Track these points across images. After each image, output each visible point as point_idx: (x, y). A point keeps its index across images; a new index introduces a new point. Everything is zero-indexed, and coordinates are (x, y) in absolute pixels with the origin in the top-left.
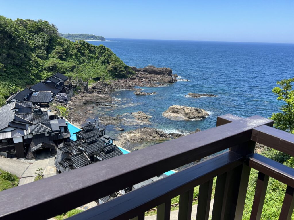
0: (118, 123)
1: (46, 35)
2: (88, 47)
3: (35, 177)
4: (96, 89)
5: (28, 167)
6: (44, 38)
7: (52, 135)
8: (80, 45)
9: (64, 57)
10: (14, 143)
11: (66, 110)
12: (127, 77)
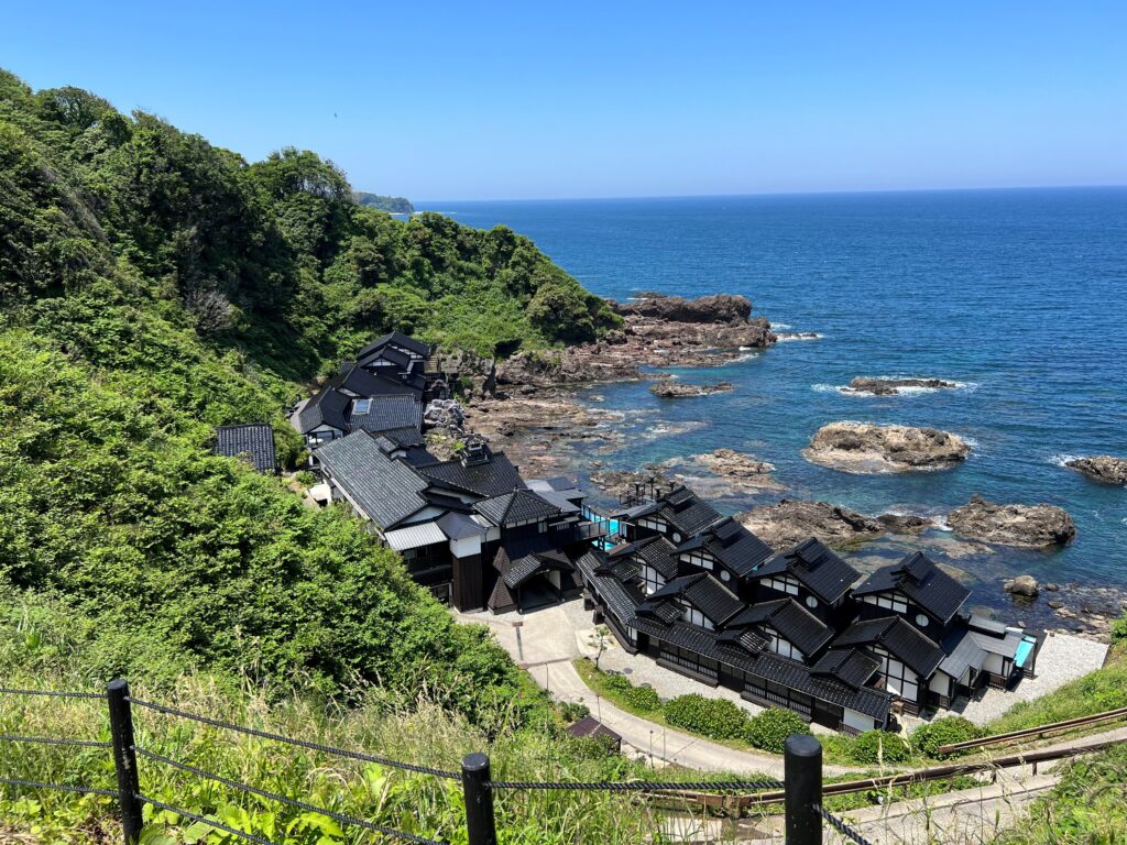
1: (316, 202)
2: (454, 237)
3: (569, 662)
4: (511, 383)
5: (519, 635)
6: (310, 212)
7: (561, 525)
8: (428, 231)
10: (456, 556)
12: (596, 336)
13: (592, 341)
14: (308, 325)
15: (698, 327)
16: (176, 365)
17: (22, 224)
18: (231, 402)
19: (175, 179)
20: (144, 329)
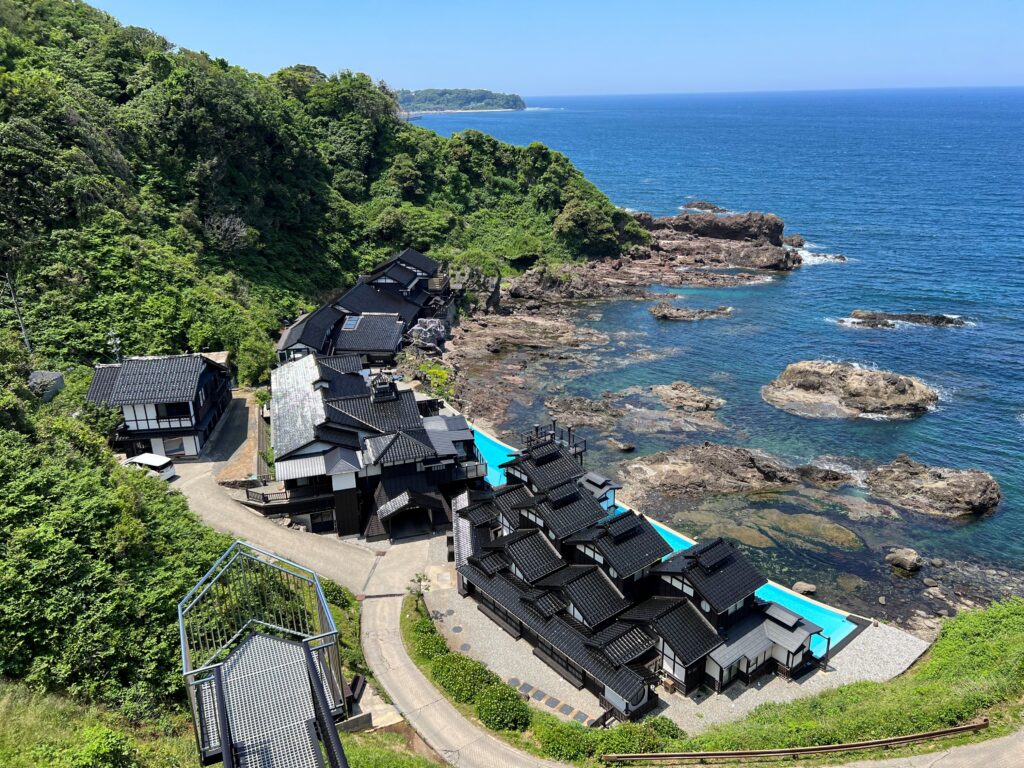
0: (611, 424)
1: (365, 121)
2: (493, 153)
3: (401, 598)
4: (523, 297)
5: (375, 565)
6: (359, 131)
7: (435, 467)
8: (468, 148)
9: (419, 191)
10: (335, 489)
11: (446, 376)
12: (620, 251)
13: (615, 256)
14: (333, 241)
15: (723, 244)
16: (169, 288)
17: (42, 165)
18: (214, 322)
19: (200, 114)
20: (144, 256)
